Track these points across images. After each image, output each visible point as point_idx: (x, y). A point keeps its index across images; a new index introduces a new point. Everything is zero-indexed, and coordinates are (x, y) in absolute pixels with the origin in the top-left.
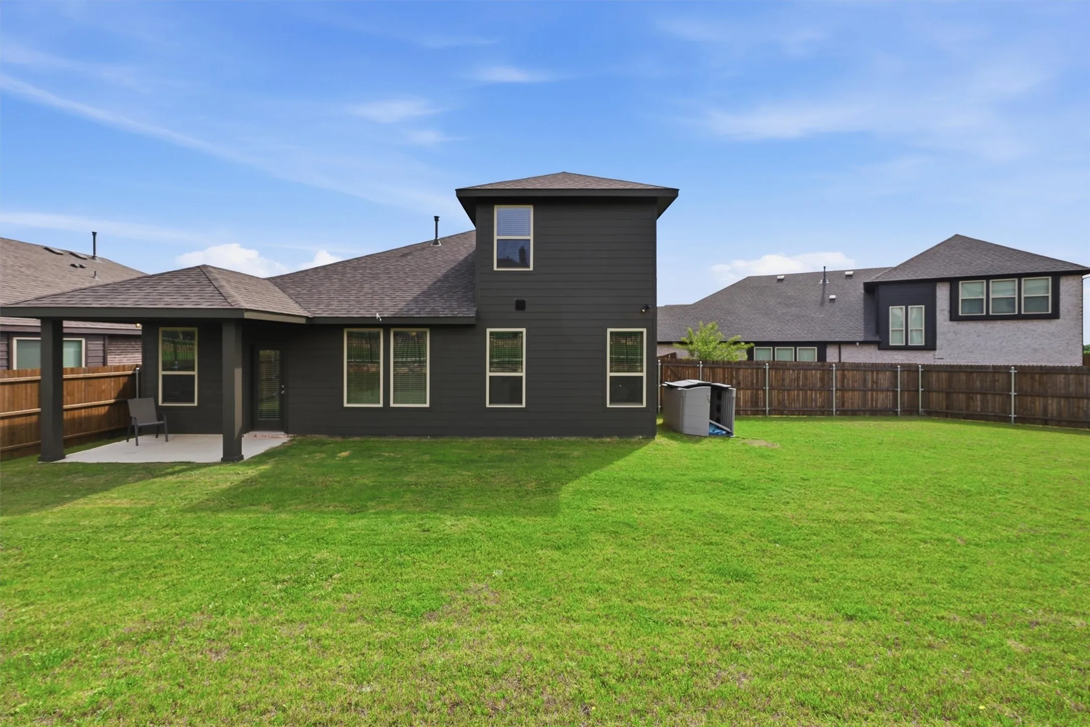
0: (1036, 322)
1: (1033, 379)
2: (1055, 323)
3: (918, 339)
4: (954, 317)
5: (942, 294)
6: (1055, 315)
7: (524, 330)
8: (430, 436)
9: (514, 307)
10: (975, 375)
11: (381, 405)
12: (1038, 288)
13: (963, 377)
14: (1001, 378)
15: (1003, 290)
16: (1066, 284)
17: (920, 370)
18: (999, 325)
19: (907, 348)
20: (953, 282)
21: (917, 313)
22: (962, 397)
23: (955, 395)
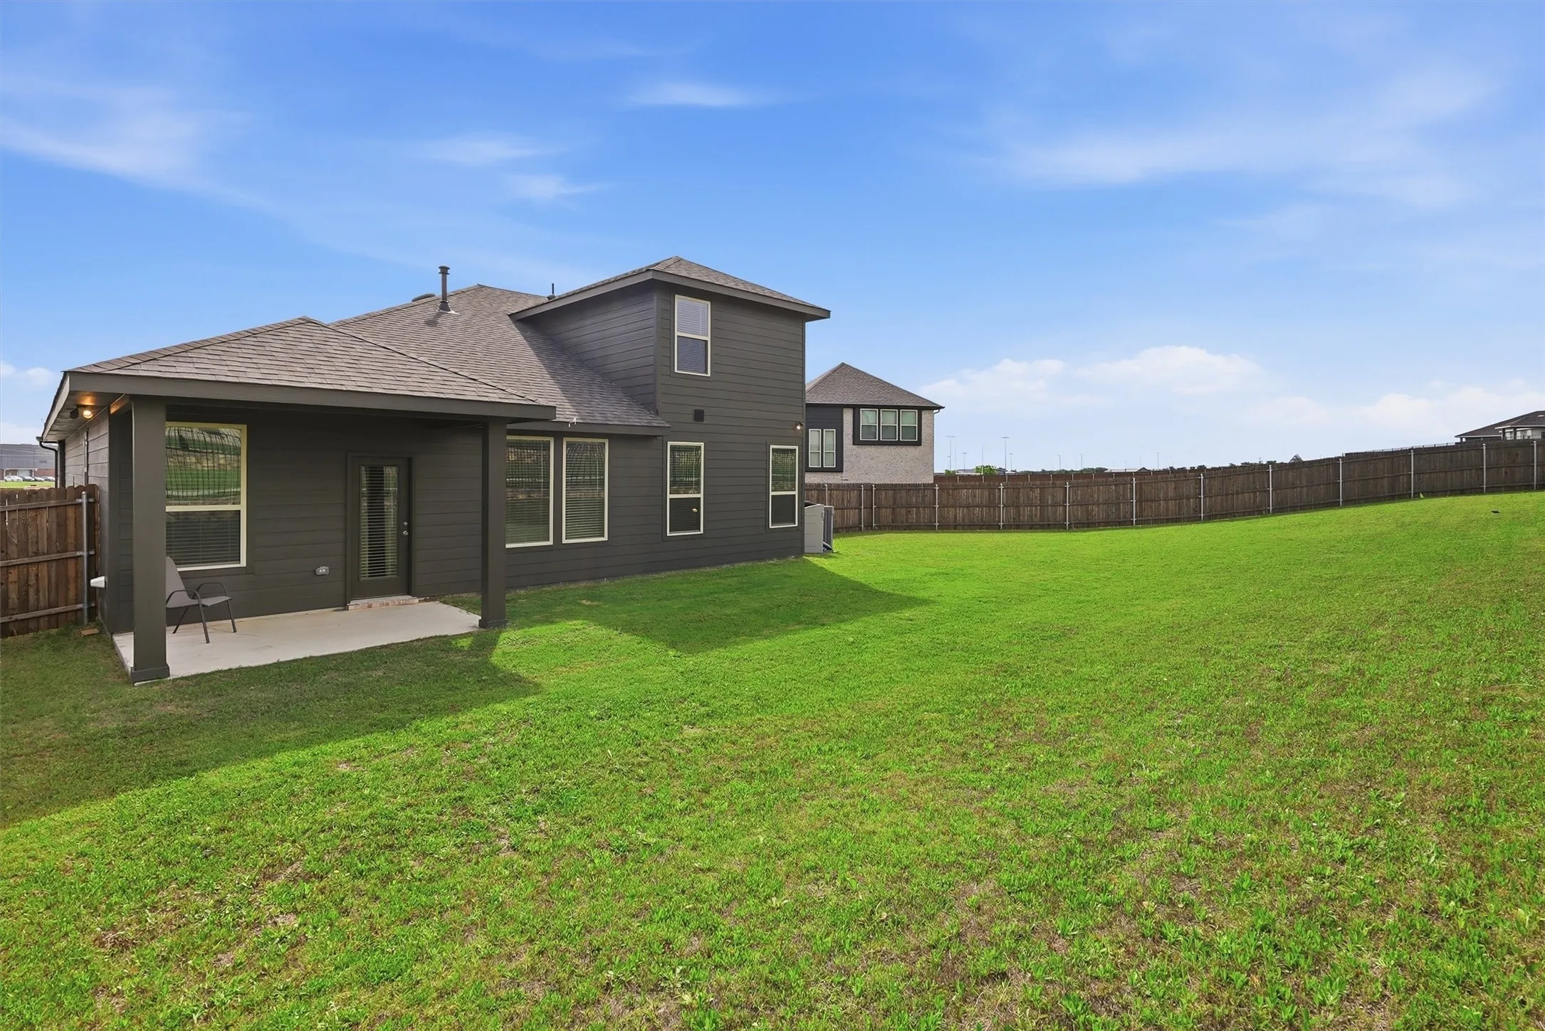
0: (908, 448)
1: (948, 493)
2: (919, 448)
3: (830, 463)
4: (856, 441)
5: (848, 416)
6: (919, 443)
7: (702, 444)
8: (606, 577)
9: (691, 417)
10: (912, 491)
11: (551, 543)
12: (909, 419)
13: (904, 493)
14: (929, 493)
15: (889, 419)
16: (925, 415)
17: (874, 489)
18: (885, 449)
19: (822, 470)
20: (856, 408)
21: (830, 437)
22: (904, 511)
23: (898, 510)
